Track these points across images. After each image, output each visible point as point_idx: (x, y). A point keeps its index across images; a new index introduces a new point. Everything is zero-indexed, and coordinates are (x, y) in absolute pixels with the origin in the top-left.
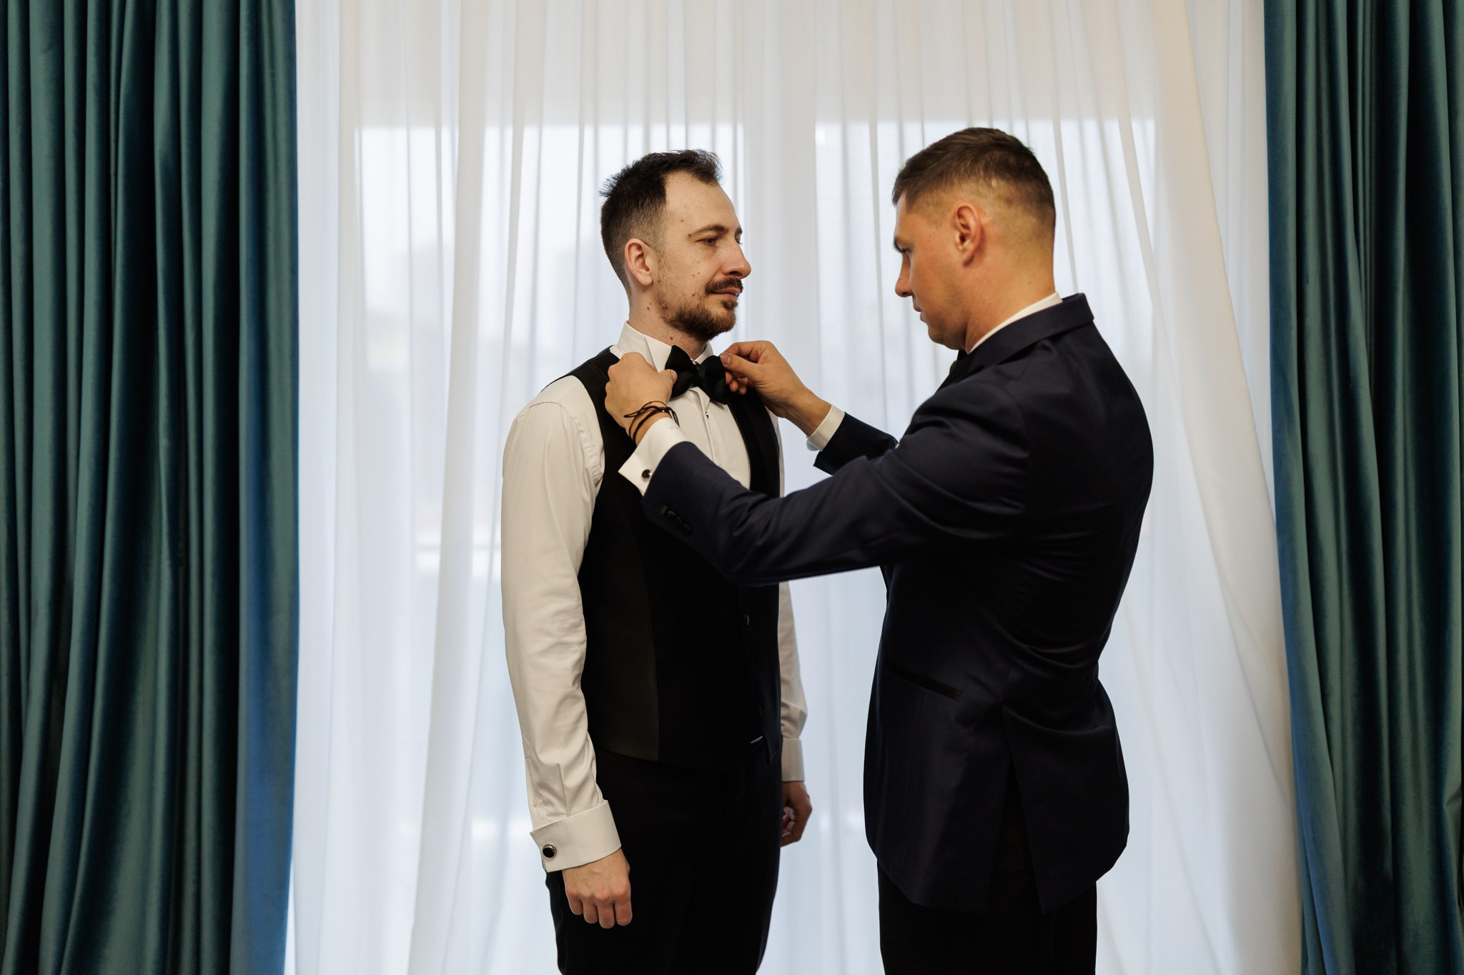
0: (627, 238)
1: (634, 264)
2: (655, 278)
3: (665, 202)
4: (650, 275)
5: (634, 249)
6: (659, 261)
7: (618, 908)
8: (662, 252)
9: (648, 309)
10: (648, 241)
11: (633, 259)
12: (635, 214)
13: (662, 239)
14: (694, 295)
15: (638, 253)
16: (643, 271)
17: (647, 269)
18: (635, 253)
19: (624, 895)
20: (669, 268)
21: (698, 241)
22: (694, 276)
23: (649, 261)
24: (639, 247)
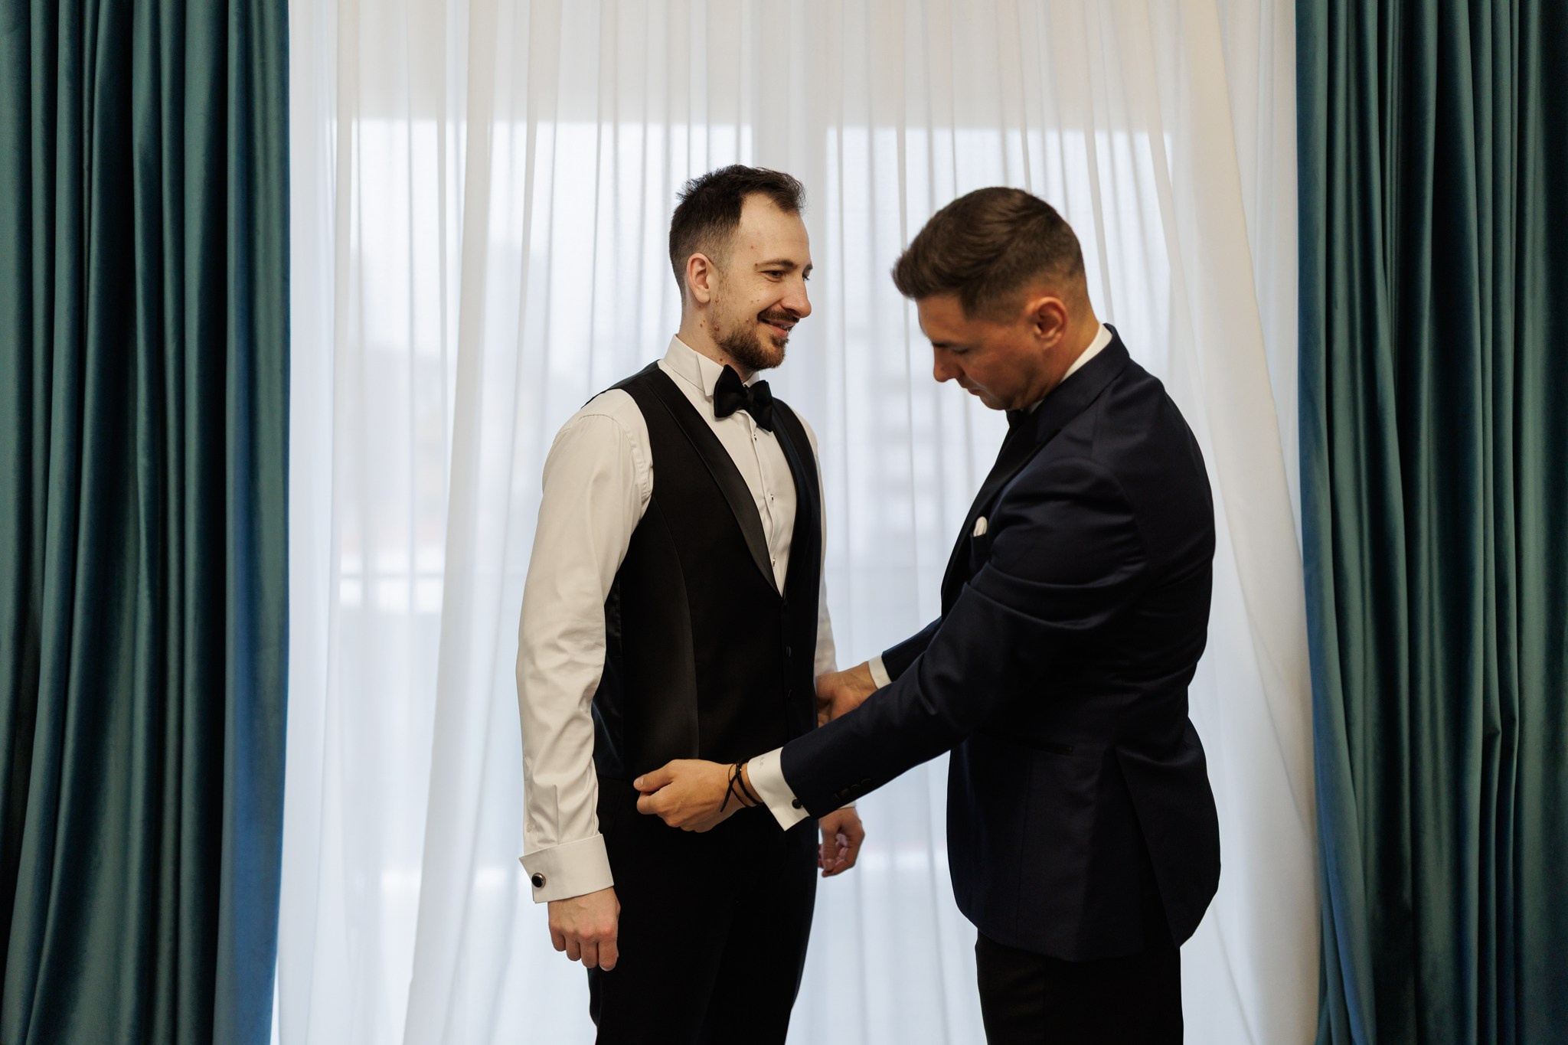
0: (693, 250)
1: (694, 279)
2: (713, 298)
3: (738, 224)
4: (709, 293)
5: (696, 264)
6: (721, 282)
7: (602, 949)
8: (725, 274)
9: (701, 325)
10: (712, 259)
11: (694, 274)
12: (705, 228)
13: (727, 261)
14: (747, 322)
15: (701, 268)
16: (702, 287)
17: (707, 287)
18: (698, 268)
19: (608, 935)
20: (730, 292)
21: (766, 272)
22: (752, 302)
23: (709, 279)
24: (703, 263)
